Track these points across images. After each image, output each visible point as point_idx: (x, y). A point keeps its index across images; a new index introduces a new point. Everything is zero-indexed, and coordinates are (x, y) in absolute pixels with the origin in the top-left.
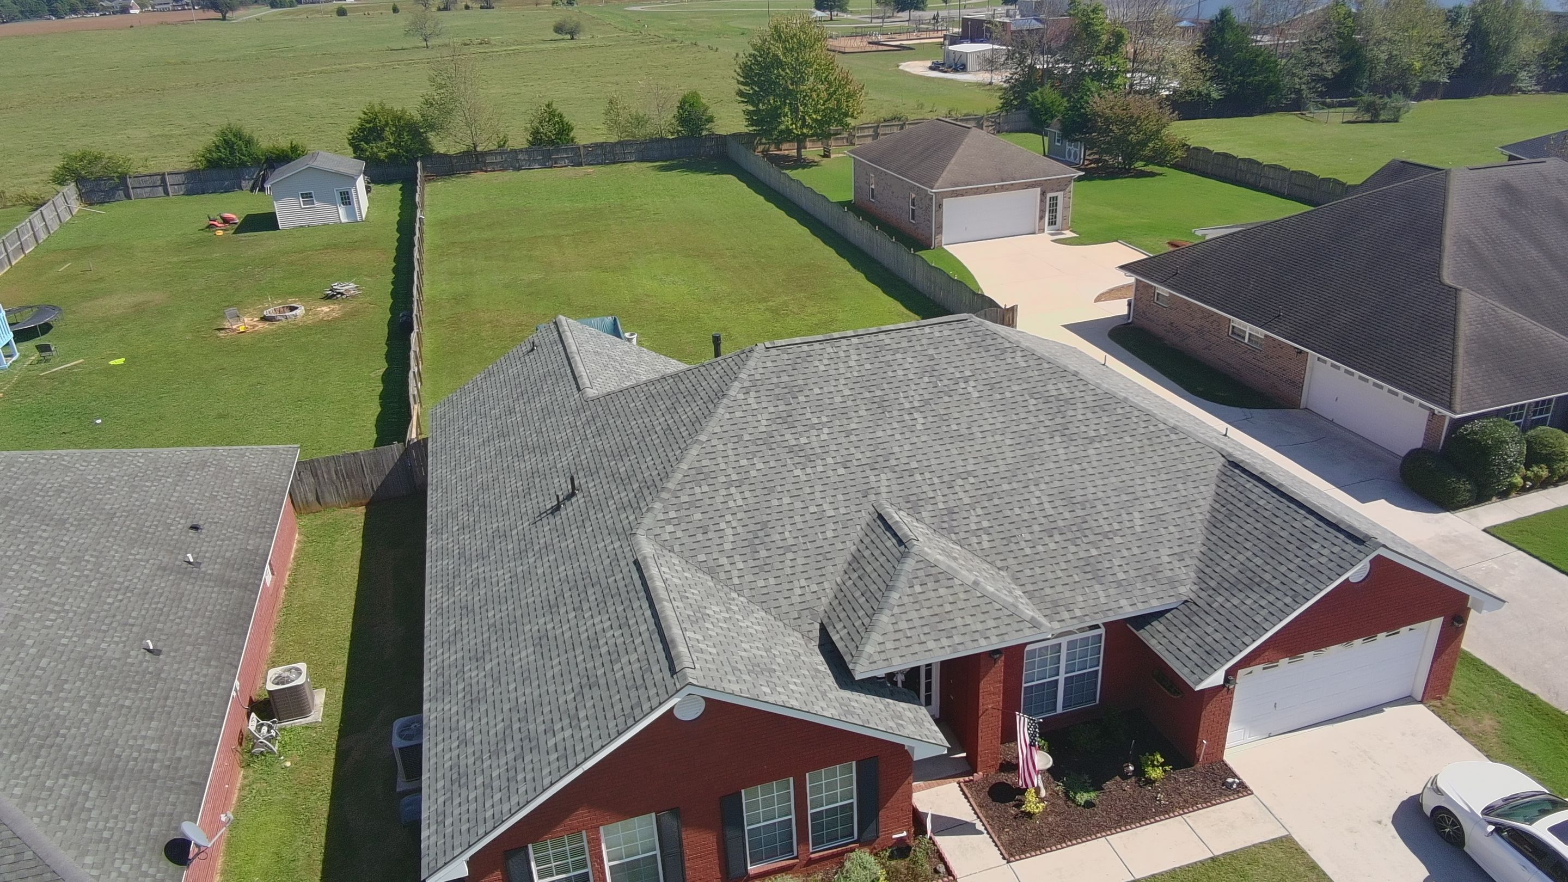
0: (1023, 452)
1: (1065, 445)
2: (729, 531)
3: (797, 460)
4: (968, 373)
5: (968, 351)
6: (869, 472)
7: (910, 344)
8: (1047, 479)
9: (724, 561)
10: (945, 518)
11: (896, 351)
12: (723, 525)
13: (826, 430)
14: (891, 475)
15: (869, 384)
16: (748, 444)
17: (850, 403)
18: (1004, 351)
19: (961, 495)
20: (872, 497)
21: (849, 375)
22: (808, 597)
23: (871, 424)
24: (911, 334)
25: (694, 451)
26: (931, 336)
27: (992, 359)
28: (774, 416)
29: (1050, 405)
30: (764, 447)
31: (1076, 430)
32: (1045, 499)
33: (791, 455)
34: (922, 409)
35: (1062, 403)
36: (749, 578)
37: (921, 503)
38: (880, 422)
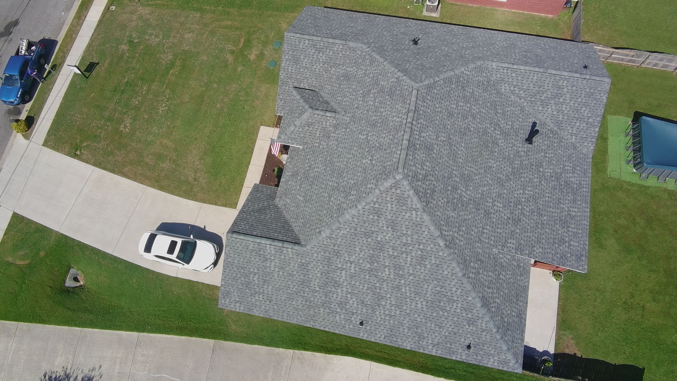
0: (336, 169)
1: (332, 186)
2: (352, 69)
3: (365, 92)
4: (374, 162)
5: (383, 166)
6: (352, 114)
7: (395, 143)
8: (325, 174)
9: (344, 67)
10: (328, 135)
11: (394, 137)
12: (354, 68)
13: (372, 103)
14: (348, 121)
15: (384, 122)
16: (377, 77)
17: (379, 114)
18: (377, 181)
19: (332, 142)
20: (343, 113)
21: (390, 116)
22: (325, 89)
23: (368, 120)
24: (400, 145)
25: (381, 60)
26: (395, 153)
27: (376, 174)
28: (384, 87)
29: (348, 188)
30: (374, 82)
31: (335, 193)
32: (319, 170)
33: (368, 91)
34: (366, 139)
35: (347, 194)
36: (337, 74)
37: (335, 128)
38: (368, 123)
